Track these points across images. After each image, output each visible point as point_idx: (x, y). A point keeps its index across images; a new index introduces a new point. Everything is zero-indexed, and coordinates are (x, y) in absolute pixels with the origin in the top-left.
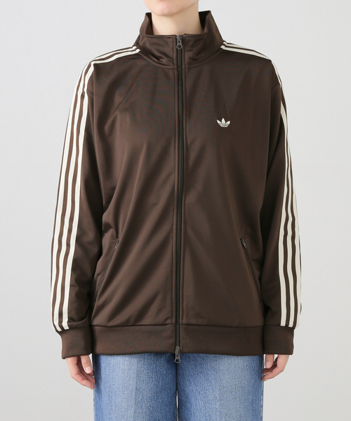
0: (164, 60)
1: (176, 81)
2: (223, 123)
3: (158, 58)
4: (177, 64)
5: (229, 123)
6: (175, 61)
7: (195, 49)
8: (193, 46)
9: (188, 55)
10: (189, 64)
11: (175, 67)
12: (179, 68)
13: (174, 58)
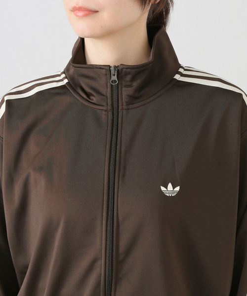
0: (94, 99)
1: (110, 127)
2: (170, 190)
3: (88, 95)
4: (112, 105)
5: (178, 189)
6: (109, 100)
7: (135, 84)
8: (132, 80)
9: (126, 92)
10: (128, 104)
11: (109, 108)
12: (115, 110)
13: (109, 95)
